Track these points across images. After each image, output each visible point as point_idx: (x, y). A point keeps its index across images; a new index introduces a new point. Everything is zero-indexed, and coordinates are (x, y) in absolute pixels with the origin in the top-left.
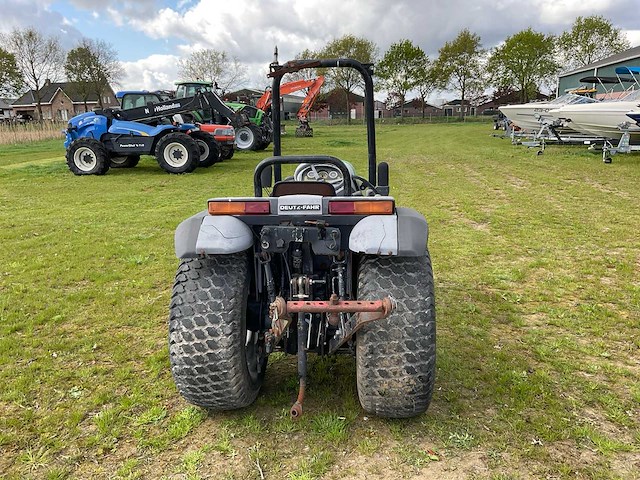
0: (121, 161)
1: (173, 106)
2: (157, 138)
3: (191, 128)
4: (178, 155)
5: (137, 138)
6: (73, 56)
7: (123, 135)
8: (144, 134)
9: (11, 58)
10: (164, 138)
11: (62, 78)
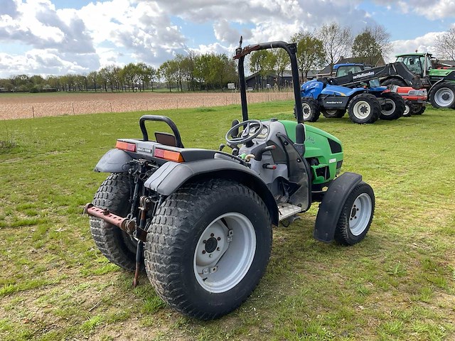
0: (333, 113)
1: (369, 74)
2: (351, 97)
3: (384, 90)
4: (364, 110)
5: (337, 97)
6: (359, 39)
7: (330, 95)
8: (343, 95)
9: (320, 44)
10: (355, 98)
11: (349, 55)
